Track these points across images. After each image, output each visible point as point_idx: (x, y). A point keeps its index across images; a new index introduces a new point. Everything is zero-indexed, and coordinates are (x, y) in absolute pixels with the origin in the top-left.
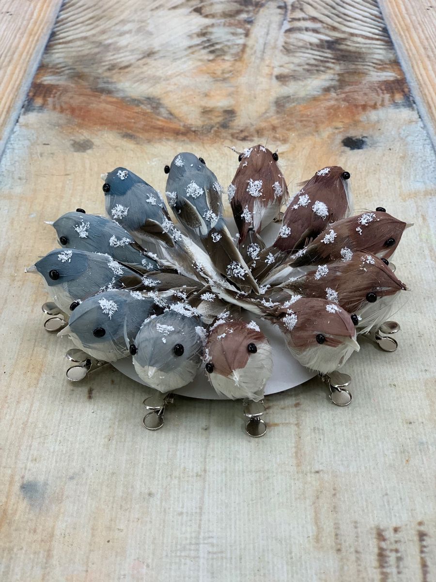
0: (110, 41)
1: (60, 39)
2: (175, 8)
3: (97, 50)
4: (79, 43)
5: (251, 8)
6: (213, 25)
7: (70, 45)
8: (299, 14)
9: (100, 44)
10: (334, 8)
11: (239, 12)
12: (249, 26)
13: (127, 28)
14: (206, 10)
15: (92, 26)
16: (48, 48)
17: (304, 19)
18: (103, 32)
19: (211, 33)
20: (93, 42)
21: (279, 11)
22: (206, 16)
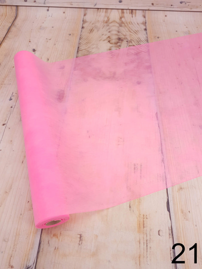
0: (90, 50)
1: (80, 49)
2: (104, 40)
3: (88, 53)
4: (84, 51)
5: (120, 41)
6: (112, 47)
7: (82, 51)
8: (131, 44)
9: (88, 51)
10: (138, 42)
11: (118, 42)
12: (120, 47)
13: (94, 46)
14: (111, 42)
15: (86, 45)
16: (78, 52)
17: (132, 46)
18: (89, 48)
19: (112, 49)
20: (87, 51)
21: (127, 43)
22: (111, 44)
